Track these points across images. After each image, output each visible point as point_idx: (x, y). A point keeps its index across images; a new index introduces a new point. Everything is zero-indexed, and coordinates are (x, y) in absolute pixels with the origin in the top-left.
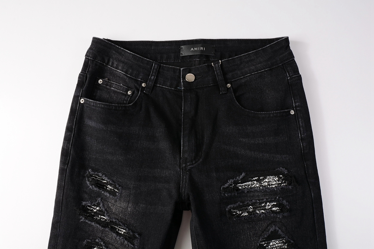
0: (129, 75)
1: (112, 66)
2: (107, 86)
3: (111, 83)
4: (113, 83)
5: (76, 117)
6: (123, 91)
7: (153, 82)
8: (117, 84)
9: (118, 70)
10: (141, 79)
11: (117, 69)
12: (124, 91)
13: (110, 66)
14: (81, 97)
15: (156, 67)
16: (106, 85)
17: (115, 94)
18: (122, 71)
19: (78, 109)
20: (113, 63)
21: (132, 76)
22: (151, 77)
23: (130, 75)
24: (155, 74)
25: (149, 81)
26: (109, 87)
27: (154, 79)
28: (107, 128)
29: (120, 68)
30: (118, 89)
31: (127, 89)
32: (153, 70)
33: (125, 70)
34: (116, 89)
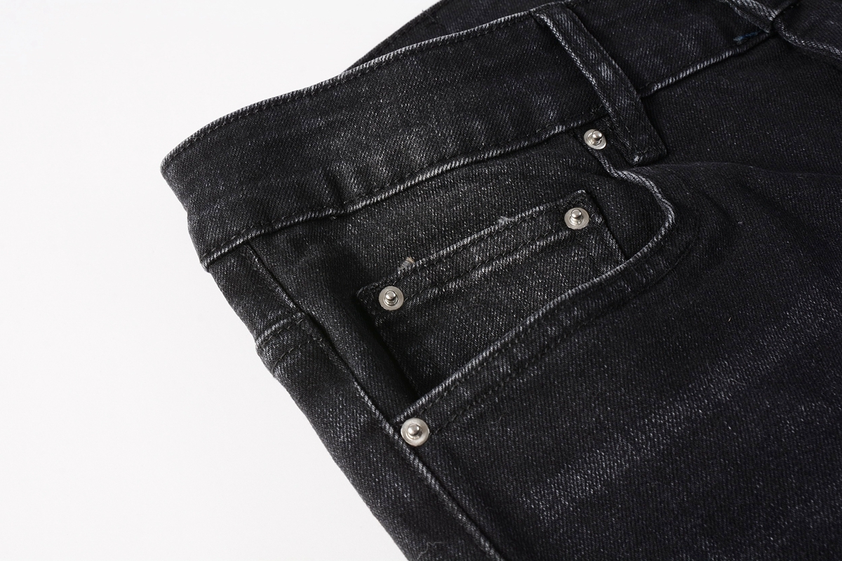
0: (487, 148)
1: (370, 194)
2: (443, 284)
3: (448, 255)
4: (456, 252)
5: (471, 528)
6: (541, 237)
7: (627, 89)
8: (481, 239)
9: (421, 178)
10: (562, 122)
11: (413, 176)
12: (550, 233)
13: (364, 199)
14: (394, 418)
15: (568, 24)
16: (433, 285)
17: (523, 283)
18: (443, 161)
19: (441, 485)
20: (364, 173)
21: (508, 144)
22: (597, 75)
23: (497, 146)
24: (598, 51)
25: (608, 98)
26: (460, 282)
27: (615, 72)
28: (707, 397)
29: (419, 158)
30: (509, 253)
31: (548, 211)
32: (568, 42)
33: (451, 147)
34: (500, 256)
